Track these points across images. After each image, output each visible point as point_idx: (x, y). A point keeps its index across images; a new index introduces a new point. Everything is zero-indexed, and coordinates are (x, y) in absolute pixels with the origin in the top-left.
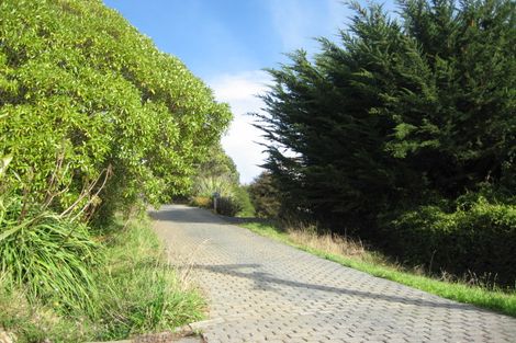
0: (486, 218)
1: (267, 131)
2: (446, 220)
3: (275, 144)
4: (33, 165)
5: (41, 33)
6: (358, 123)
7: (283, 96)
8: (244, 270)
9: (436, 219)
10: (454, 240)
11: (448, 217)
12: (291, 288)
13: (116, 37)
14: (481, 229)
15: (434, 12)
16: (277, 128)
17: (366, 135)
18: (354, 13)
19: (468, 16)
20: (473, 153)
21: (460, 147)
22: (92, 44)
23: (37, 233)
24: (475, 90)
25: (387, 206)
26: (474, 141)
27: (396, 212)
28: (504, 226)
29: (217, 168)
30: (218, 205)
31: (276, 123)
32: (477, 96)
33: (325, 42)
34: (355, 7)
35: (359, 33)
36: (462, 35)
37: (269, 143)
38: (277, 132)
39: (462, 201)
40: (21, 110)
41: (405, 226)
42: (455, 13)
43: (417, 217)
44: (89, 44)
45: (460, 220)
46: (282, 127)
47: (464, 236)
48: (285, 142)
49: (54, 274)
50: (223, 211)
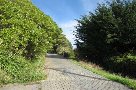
0: (129, 59)
1: (76, 35)
2: (120, 60)
3: (78, 39)
4: (9, 42)
5: (14, 11)
6: (98, 34)
7: (80, 27)
8: (61, 70)
9: (118, 59)
10: (121, 65)
11: (121, 59)
12: (70, 74)
13: (33, 12)
14: (128, 62)
15: (118, 5)
16: (78, 35)
17: (100, 37)
18: (98, 6)
19: (127, 7)
20: (128, 42)
21: (125, 41)
22: (26, 14)
23: (8, 58)
24: (128, 26)
25: (106, 56)
26: (129, 39)
27: (108, 57)
28: (134, 62)
29: (65, 45)
30: (64, 54)
31: (78, 34)
32: (129, 27)
33: (91, 13)
34: (98, 4)
35: (99, 11)
36: (125, 12)
37: (76, 39)
38: (78, 36)
39: (125, 55)
40: (8, 29)
41: (110, 61)
42: (123, 6)
43: (113, 59)
44: (26, 13)
45: (123, 60)
46: (79, 34)
47: (124, 64)
48: (80, 38)
49: (11, 68)
50: (65, 56)
